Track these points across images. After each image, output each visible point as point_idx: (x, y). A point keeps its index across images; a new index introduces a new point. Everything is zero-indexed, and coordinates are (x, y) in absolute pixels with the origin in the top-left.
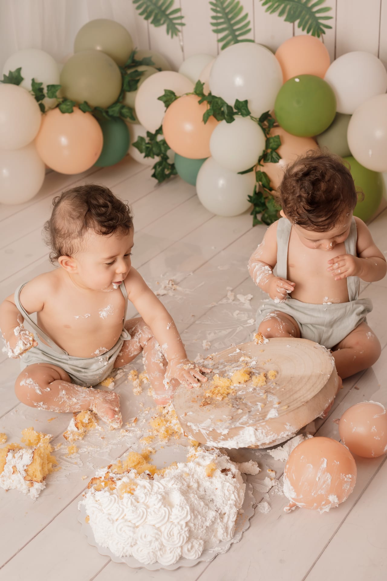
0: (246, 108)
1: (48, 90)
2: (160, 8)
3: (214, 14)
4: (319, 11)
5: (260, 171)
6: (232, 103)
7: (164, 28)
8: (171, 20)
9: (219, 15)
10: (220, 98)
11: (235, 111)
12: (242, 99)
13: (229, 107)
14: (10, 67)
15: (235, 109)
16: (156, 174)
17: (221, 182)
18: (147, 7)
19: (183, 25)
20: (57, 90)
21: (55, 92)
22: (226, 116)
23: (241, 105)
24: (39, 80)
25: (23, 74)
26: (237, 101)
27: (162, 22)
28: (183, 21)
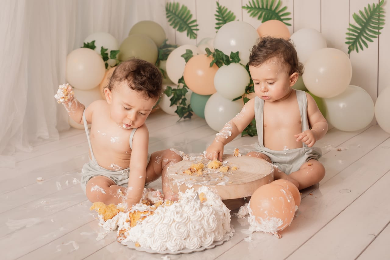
0: (237, 57)
1: (111, 54)
2: (183, 20)
3: (217, 22)
4: (283, 15)
5: (246, 98)
6: (229, 54)
7: (185, 32)
8: (190, 27)
9: (221, 22)
10: (221, 52)
11: (231, 60)
12: (235, 52)
13: (226, 56)
14: (88, 41)
15: (231, 58)
16: (178, 111)
17: (221, 109)
19: (197, 30)
20: (116, 54)
21: (115, 55)
22: (225, 61)
23: (234, 55)
24: (105, 47)
25: (96, 44)
26: (232, 53)
27: (184, 29)
28: (198, 27)
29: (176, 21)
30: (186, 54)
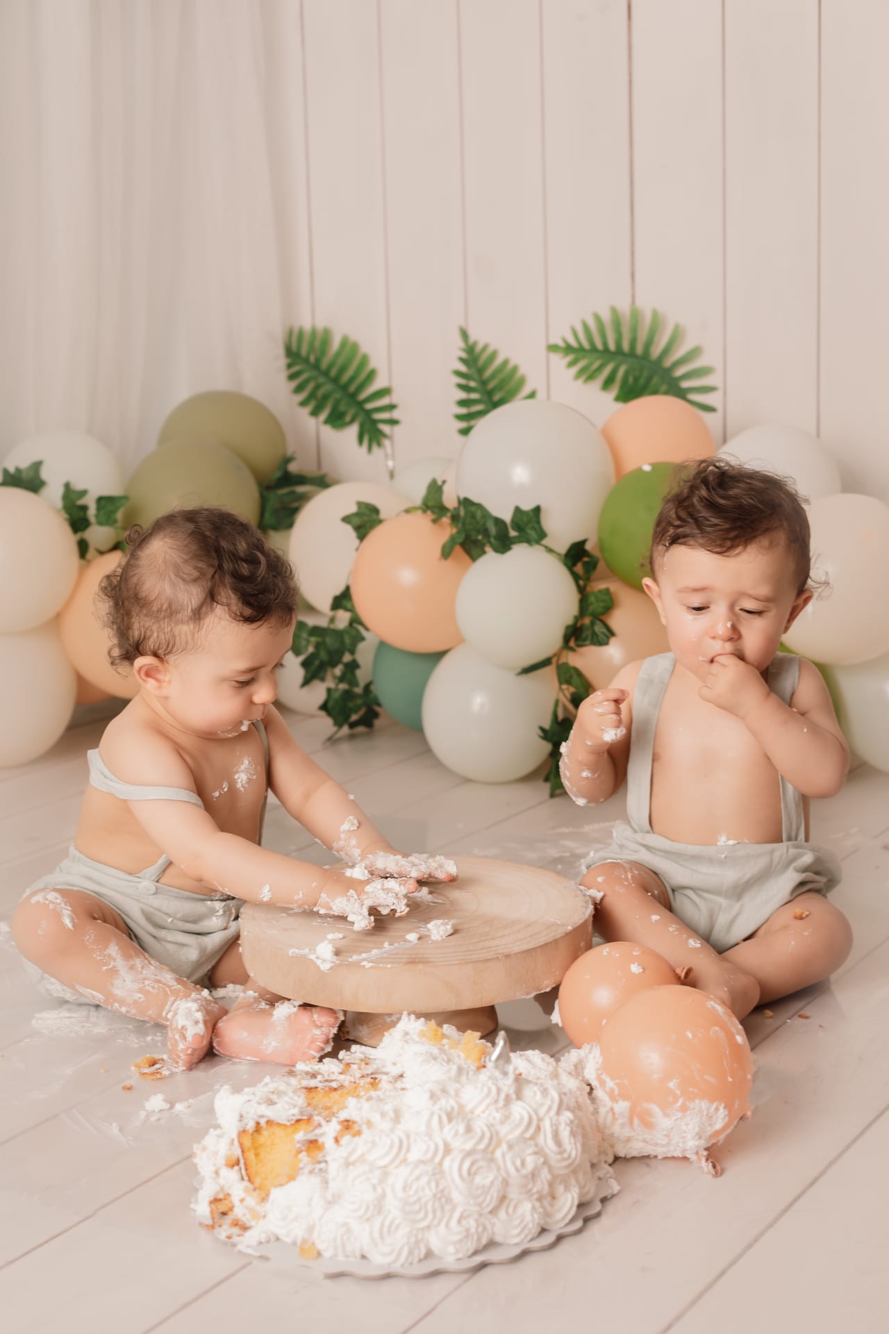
0: (536, 526)
1: (99, 509)
2: (344, 388)
3: (463, 395)
4: (687, 376)
5: (566, 664)
6: (507, 516)
7: (353, 430)
8: (368, 413)
9: (474, 396)
10: (479, 506)
11: (513, 533)
12: (527, 506)
13: (499, 522)
14: (18, 461)
15: (514, 529)
16: (330, 705)
17: (479, 701)
18: (318, 387)
19: (393, 422)
20: (118, 508)
21: (113, 512)
22: (492, 540)
23: (525, 519)
24: (78, 485)
25: (45, 474)
26: (518, 510)
27: (348, 418)
28: (395, 414)
29: (320, 393)
30: (356, 515)
